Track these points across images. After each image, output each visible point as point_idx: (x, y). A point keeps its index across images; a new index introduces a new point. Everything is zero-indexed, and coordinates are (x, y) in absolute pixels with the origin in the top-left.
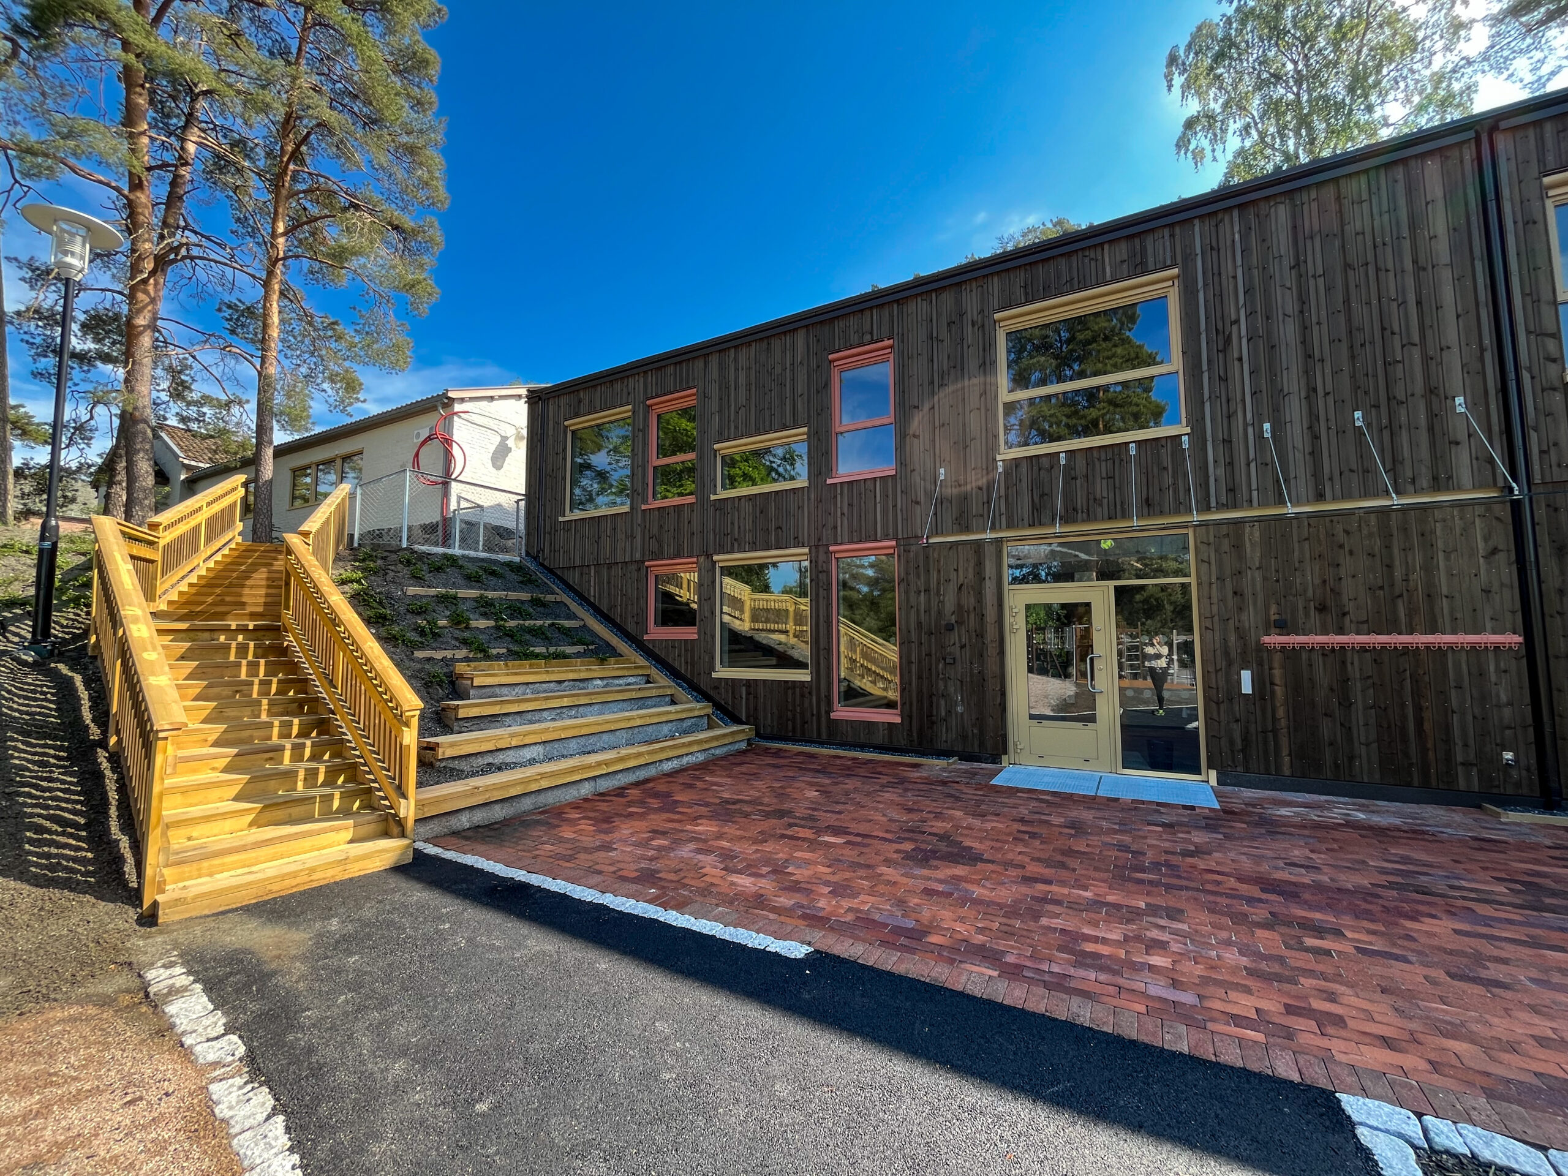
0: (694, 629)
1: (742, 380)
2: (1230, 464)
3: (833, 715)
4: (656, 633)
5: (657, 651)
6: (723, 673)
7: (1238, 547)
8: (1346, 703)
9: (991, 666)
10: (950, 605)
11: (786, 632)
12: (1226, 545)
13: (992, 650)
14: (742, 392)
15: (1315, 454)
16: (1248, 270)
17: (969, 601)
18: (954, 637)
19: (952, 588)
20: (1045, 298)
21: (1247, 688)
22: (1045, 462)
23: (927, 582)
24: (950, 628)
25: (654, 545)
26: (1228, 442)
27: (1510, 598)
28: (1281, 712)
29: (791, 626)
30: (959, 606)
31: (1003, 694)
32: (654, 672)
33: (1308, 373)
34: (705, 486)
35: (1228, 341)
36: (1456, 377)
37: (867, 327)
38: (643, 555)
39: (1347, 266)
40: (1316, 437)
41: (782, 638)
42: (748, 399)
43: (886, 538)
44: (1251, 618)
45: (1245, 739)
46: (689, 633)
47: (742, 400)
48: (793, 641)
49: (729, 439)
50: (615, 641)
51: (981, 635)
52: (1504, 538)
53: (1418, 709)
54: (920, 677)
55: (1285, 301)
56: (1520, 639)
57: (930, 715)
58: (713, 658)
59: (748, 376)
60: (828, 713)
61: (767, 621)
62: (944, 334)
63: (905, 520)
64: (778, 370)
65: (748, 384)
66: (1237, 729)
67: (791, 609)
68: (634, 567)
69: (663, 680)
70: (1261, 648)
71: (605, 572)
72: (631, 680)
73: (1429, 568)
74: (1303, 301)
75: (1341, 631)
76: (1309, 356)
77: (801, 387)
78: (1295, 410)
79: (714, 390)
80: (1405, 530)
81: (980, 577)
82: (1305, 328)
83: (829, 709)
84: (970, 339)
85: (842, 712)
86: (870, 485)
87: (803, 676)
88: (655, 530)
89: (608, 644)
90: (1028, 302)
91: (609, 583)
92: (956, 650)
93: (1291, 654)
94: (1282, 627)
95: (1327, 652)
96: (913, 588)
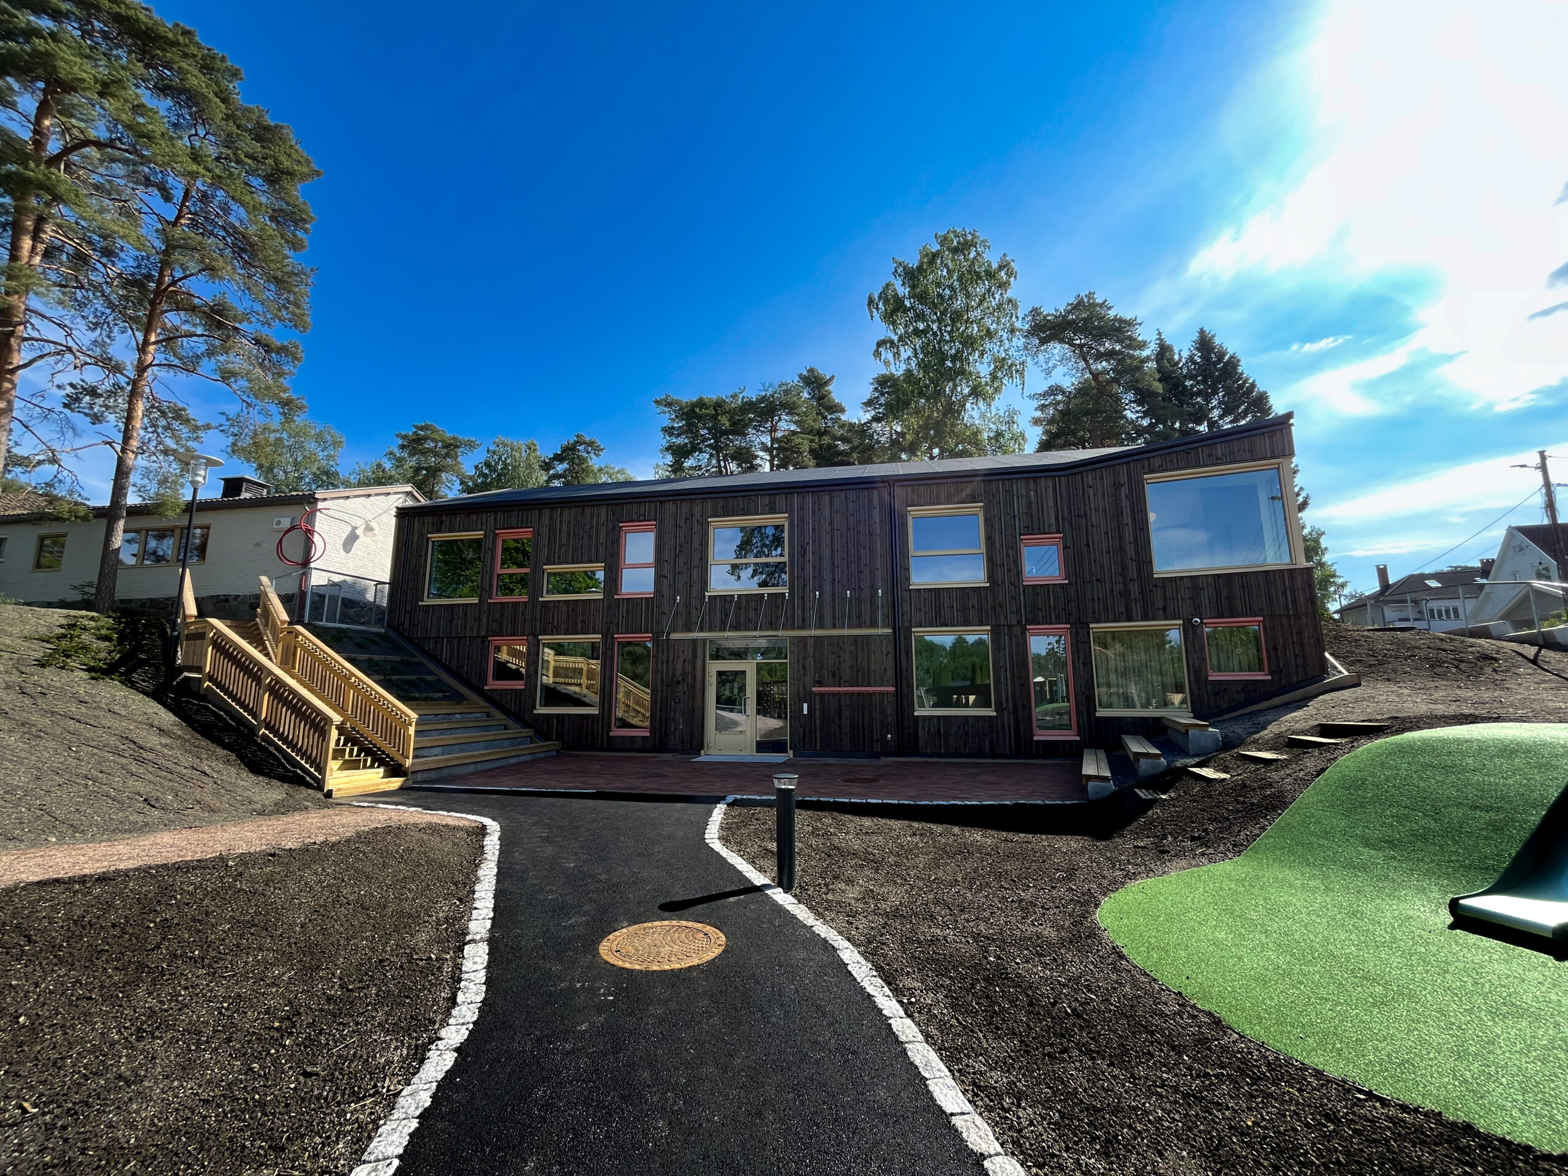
0: (523, 682)
1: (564, 528)
2: (803, 608)
3: (611, 734)
4: (493, 684)
5: (494, 696)
6: (541, 710)
7: (805, 646)
8: (840, 718)
9: (698, 703)
10: (679, 670)
11: (580, 685)
12: (801, 645)
13: (698, 694)
14: (564, 536)
15: (834, 607)
16: (814, 521)
17: (689, 669)
18: (680, 688)
19: (680, 661)
20: (732, 515)
21: (805, 712)
22: (728, 599)
23: (668, 658)
24: (678, 683)
25: (495, 626)
26: (803, 598)
27: (891, 673)
28: (818, 722)
29: (584, 681)
30: (684, 671)
31: (703, 717)
32: (493, 711)
33: (833, 571)
34: (535, 593)
35: (805, 552)
36: (879, 582)
37: (642, 512)
38: (487, 632)
39: (848, 528)
40: (834, 600)
41: (577, 689)
42: (568, 541)
43: (646, 632)
44: (808, 679)
45: (804, 735)
46: (519, 685)
47: (564, 541)
48: (585, 691)
49: (554, 564)
50: (463, 690)
51: (693, 686)
52: (891, 649)
53: (863, 718)
54: (661, 710)
55: (827, 539)
56: (893, 689)
57: (666, 731)
58: (535, 701)
59: (568, 527)
60: (608, 732)
61: (566, 677)
62: (683, 525)
63: (657, 623)
64: (588, 526)
65: (569, 533)
66: (801, 730)
67: (585, 668)
68: (479, 640)
69: (498, 714)
70: (811, 692)
71: (456, 643)
72: (478, 715)
73: (869, 659)
74: (832, 540)
75: (840, 686)
76: (833, 564)
77: (602, 540)
78: (827, 587)
79: (545, 532)
80: (862, 643)
81: (695, 657)
82: (832, 552)
83: (609, 730)
84: (695, 529)
85: (616, 732)
86: (639, 601)
87: (594, 711)
88: (497, 617)
89: (458, 692)
90: (724, 516)
91: (458, 650)
92: (681, 695)
93: (822, 695)
94: (820, 683)
95: (834, 694)
96: (660, 661)
